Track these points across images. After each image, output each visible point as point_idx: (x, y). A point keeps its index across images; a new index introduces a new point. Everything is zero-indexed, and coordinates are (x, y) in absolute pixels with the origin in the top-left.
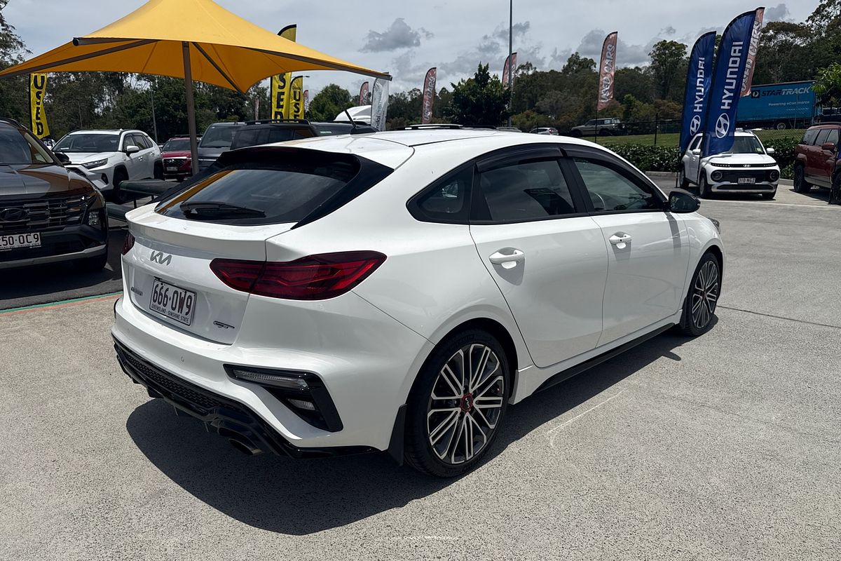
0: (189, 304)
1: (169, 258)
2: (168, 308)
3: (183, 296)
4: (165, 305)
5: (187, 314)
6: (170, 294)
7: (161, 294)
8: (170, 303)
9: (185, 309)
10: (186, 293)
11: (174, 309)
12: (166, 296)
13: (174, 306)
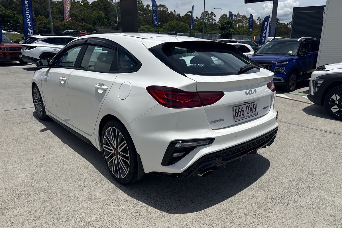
0: (254, 107)
1: (255, 90)
2: (246, 114)
3: (251, 106)
4: (243, 115)
5: (255, 111)
6: (244, 109)
7: (239, 112)
8: (246, 113)
9: (254, 110)
10: (252, 104)
11: (248, 114)
12: (242, 111)
13: (248, 112)
